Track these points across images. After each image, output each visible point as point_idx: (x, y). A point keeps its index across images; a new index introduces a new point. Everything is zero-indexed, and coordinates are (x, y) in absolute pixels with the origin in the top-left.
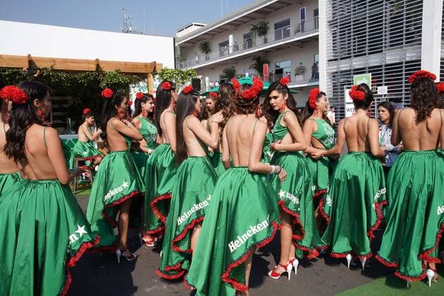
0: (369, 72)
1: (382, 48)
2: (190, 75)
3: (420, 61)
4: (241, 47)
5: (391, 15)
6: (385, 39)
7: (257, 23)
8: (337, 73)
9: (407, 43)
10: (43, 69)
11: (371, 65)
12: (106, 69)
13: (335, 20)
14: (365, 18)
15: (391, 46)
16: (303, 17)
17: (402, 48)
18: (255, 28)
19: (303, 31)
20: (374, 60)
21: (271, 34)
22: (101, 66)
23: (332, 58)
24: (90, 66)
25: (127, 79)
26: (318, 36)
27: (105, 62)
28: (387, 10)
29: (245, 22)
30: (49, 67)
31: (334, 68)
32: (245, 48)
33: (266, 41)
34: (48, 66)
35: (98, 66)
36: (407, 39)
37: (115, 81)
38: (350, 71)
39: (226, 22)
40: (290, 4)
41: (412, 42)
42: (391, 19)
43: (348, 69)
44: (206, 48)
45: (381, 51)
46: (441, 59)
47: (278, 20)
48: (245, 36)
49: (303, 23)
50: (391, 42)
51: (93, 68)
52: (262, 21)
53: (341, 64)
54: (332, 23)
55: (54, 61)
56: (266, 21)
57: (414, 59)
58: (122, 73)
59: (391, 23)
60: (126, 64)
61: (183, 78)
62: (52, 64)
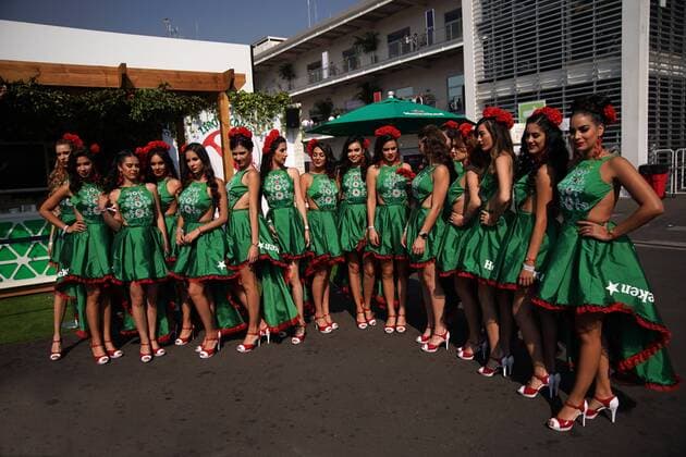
1: (560, 61)
2: (281, 102)
3: (620, 79)
5: (573, 12)
6: (566, 49)
7: (361, 35)
8: (492, 100)
9: (598, 53)
10: (15, 84)
11: (544, 88)
12: (141, 85)
13: (486, 23)
14: (534, 18)
15: (573, 58)
16: (430, 23)
17: (591, 60)
18: (359, 42)
19: (431, 43)
20: (548, 81)
21: (383, 50)
22: (131, 77)
23: (483, 79)
24: (109, 78)
25: (181, 102)
26: (462, 47)
27: (138, 71)
28: (566, 5)
29: (345, 34)
30: (26, 80)
31: (487, 94)
32: (346, 70)
33: (376, 58)
34: (25, 77)
35: (125, 77)
36: (598, 47)
38: (512, 96)
39: (318, 34)
40: (410, 6)
41: (606, 51)
42: (573, 18)
43: (509, 94)
44: (289, 73)
45: (560, 67)
46: (650, 77)
47: (393, 29)
48: (345, 54)
49: (430, 32)
50: (573, 53)
51: (115, 82)
52: (370, 31)
53: (498, 87)
54: (482, 28)
55: (36, 67)
56: (375, 31)
57: (610, 77)
58: (172, 91)
59: (573, 24)
60: (178, 74)
62: (33, 74)
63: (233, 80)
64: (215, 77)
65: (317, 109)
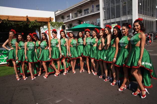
0: (116, 23)
2: (61, 24)
3: (132, 20)
4: (74, 17)
5: (122, 6)
6: (121, 13)
7: (79, 9)
8: (106, 24)
9: (128, 14)
10: (4, 20)
11: (117, 21)
12: (31, 20)
14: (115, 7)
15: (123, 15)
16: (93, 7)
17: (126, 16)
18: (78, 11)
19: (93, 12)
20: (118, 20)
21: (83, 13)
22: (29, 19)
23: (104, 19)
24: (24, 19)
25: (40, 24)
26: (100, 12)
27: (30, 17)
28: (121, 4)
29: (75, 9)
30: (6, 19)
31: (105, 22)
32: (75, 17)
33: (81, 15)
35: (27, 19)
37: (35, 25)
39: (69, 9)
40: (89, 4)
41: (129, 14)
42: (123, 7)
43: (110, 22)
44: (63, 18)
45: (120, 17)
47: (85, 9)
48: (75, 14)
49: (93, 9)
51: (25, 20)
53: (107, 21)
54: (104, 8)
55: (8, 17)
56: (81, 9)
57: (130, 19)
58: (38, 22)
60: (39, 18)
61: (59, 25)
62: (8, 18)
63: (51, 19)
64: (47, 19)
65: (69, 25)
